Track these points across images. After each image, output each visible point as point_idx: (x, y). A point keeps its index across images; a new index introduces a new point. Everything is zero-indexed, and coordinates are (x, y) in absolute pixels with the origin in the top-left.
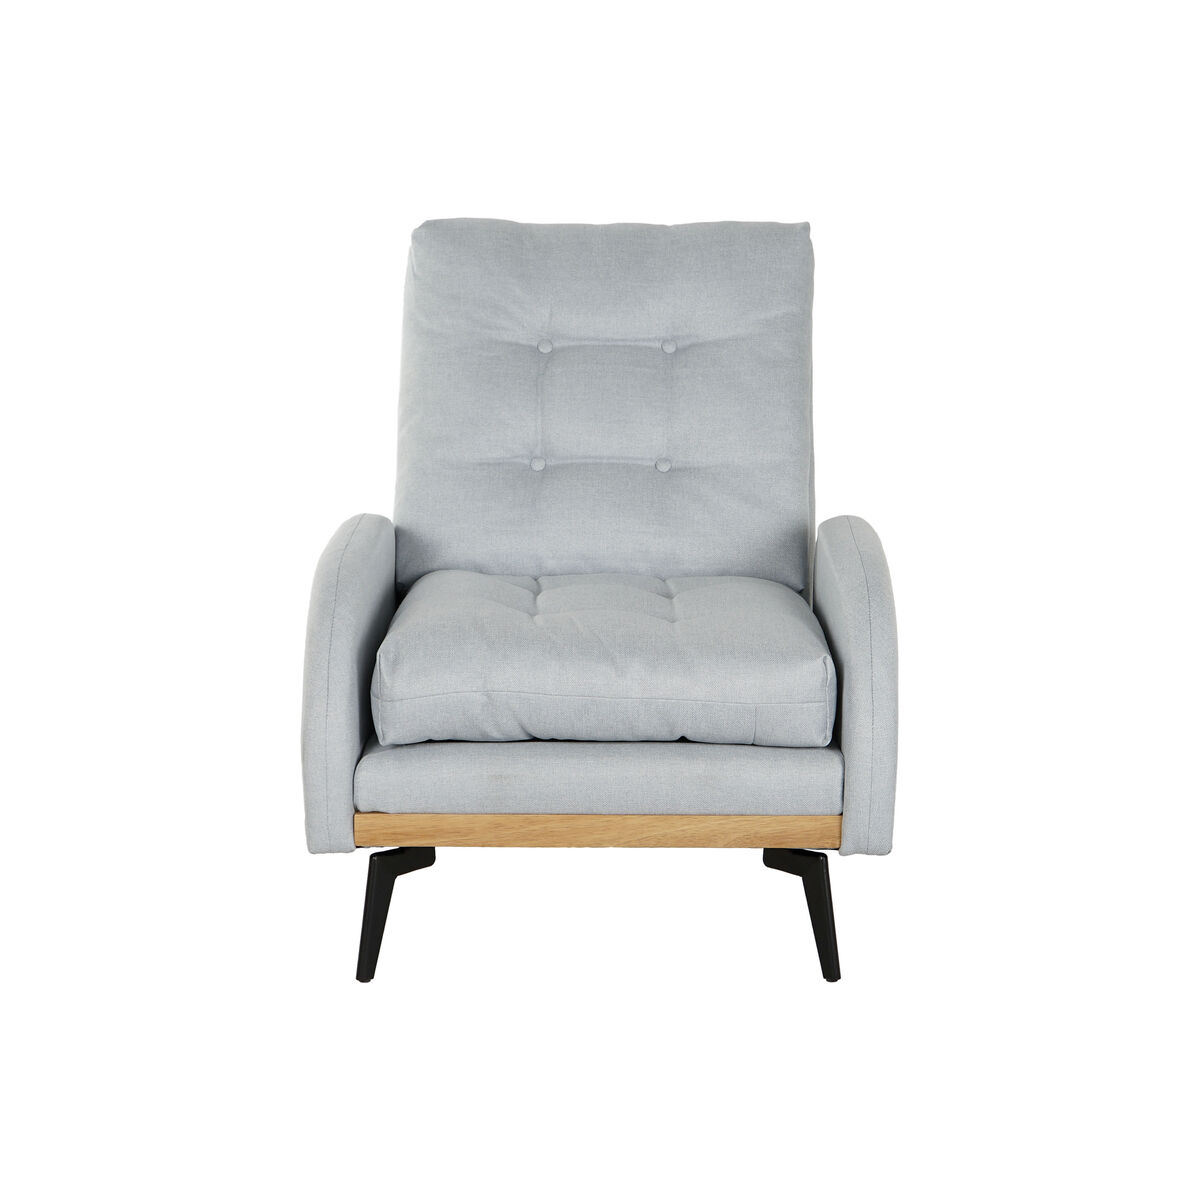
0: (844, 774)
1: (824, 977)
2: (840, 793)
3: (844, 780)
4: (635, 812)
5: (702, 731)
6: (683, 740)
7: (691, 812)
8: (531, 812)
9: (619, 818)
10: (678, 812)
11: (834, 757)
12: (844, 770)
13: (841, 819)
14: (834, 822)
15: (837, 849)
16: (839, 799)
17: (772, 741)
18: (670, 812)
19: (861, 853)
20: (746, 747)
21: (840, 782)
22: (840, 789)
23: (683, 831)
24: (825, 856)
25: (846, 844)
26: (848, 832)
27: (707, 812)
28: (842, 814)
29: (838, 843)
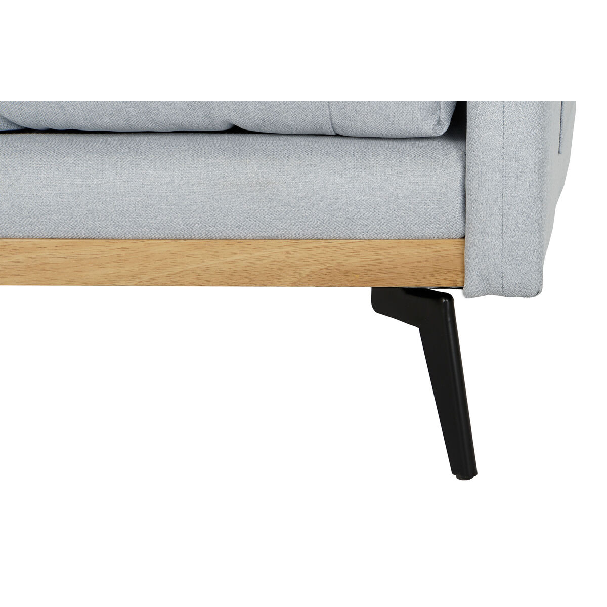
0: (464, 177)
1: (454, 473)
2: (459, 206)
3: (464, 185)
4: (162, 236)
5: (252, 115)
6: (235, 130)
7: (243, 235)
8: (11, 234)
9: (140, 244)
10: (224, 235)
11: (451, 150)
12: (465, 171)
13: (464, 244)
14: (452, 248)
15: (461, 288)
16: (458, 215)
17: (357, 129)
18: (212, 236)
19: (494, 294)
20: (326, 139)
21: (459, 189)
22: (458, 199)
23: (233, 262)
24: (449, 298)
25: (472, 281)
26: (472, 263)
27: (266, 235)
28: (464, 237)
29: (460, 280)
